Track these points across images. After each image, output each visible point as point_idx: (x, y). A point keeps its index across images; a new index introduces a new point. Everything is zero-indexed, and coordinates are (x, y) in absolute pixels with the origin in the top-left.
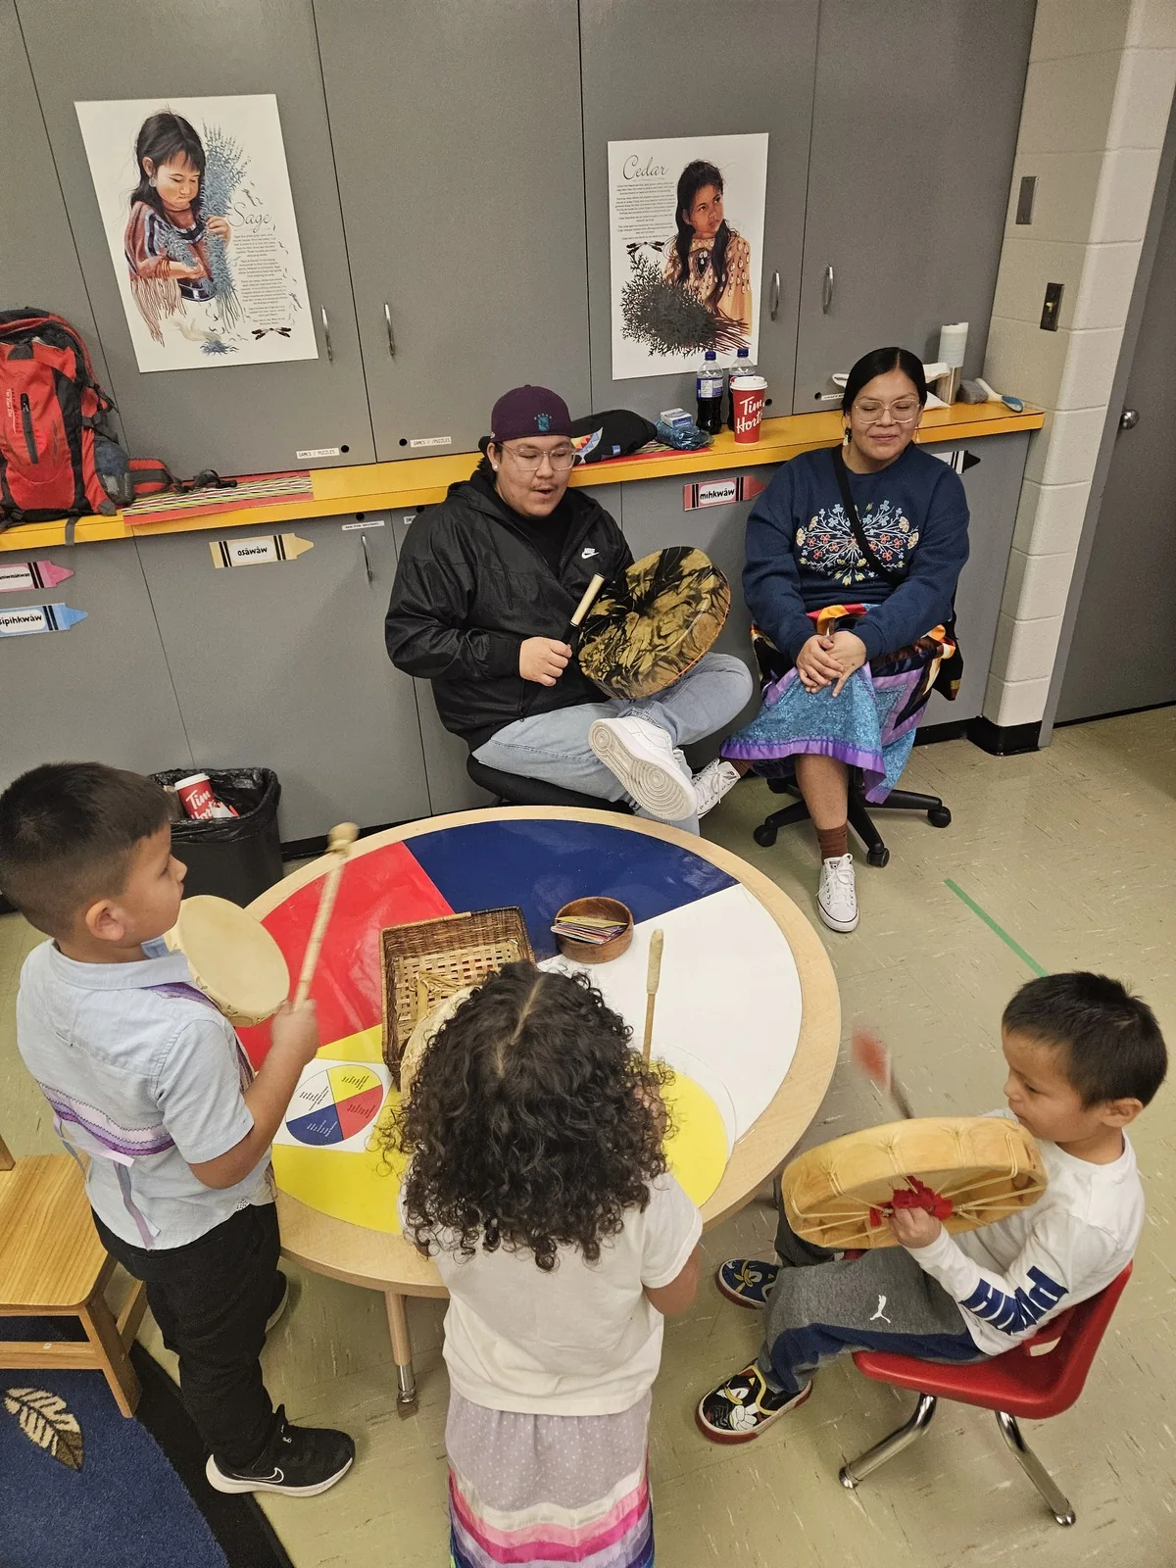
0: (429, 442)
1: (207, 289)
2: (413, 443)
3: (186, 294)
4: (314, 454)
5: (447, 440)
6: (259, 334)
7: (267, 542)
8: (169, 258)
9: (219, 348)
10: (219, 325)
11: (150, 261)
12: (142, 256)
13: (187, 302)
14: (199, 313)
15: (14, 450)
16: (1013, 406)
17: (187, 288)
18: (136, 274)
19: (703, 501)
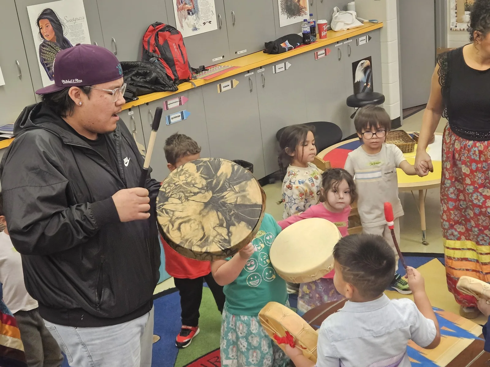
0: (242, 52)
1: (193, 12)
2: (238, 53)
3: (189, 14)
4: (216, 59)
5: (245, 51)
6: (204, 23)
7: (229, 83)
8: (186, 4)
9: (195, 29)
10: (195, 22)
11: (182, 5)
12: (180, 4)
13: (189, 16)
14: (191, 19)
15: (180, 61)
16: (374, 22)
17: (189, 12)
18: (179, 9)
19: (319, 57)
